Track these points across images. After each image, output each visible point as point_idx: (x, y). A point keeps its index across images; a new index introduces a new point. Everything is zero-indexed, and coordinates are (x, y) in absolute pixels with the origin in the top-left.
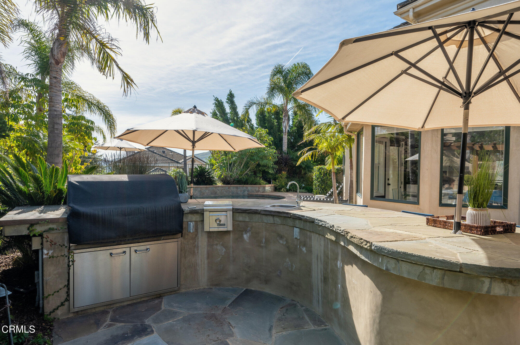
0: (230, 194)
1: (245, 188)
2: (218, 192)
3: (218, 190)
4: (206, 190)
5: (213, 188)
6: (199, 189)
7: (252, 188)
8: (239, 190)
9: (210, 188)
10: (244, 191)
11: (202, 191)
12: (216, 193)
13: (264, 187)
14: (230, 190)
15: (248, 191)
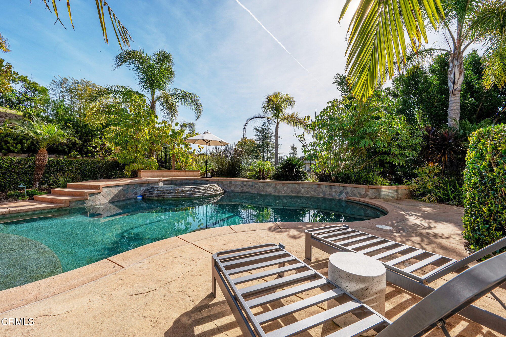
0: (321, 195)
1: (342, 189)
2: (302, 191)
3: (302, 188)
4: (283, 187)
5: (295, 185)
6: (274, 185)
7: (353, 189)
8: (333, 190)
9: (290, 185)
10: (341, 193)
11: (278, 187)
12: (299, 192)
13: (379, 190)
14: (321, 189)
15: (347, 193)
